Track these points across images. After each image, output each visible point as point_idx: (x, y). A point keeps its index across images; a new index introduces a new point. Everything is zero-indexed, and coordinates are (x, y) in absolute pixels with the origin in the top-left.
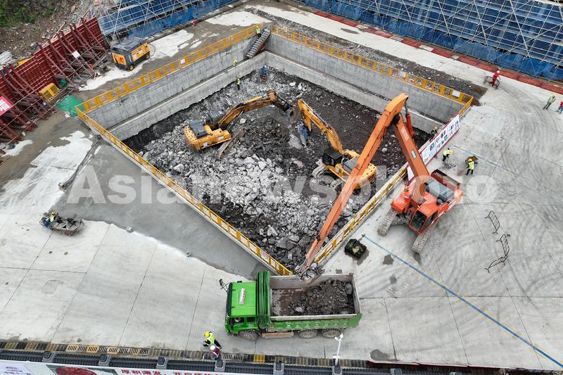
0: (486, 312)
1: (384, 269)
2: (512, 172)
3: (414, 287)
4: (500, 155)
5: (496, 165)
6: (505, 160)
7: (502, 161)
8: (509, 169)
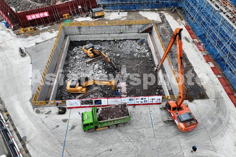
1: (60, 122)
2: (154, 135)
3: (59, 133)
4: (162, 125)
5: (153, 127)
6: (161, 129)
7: (158, 128)
8: (155, 133)
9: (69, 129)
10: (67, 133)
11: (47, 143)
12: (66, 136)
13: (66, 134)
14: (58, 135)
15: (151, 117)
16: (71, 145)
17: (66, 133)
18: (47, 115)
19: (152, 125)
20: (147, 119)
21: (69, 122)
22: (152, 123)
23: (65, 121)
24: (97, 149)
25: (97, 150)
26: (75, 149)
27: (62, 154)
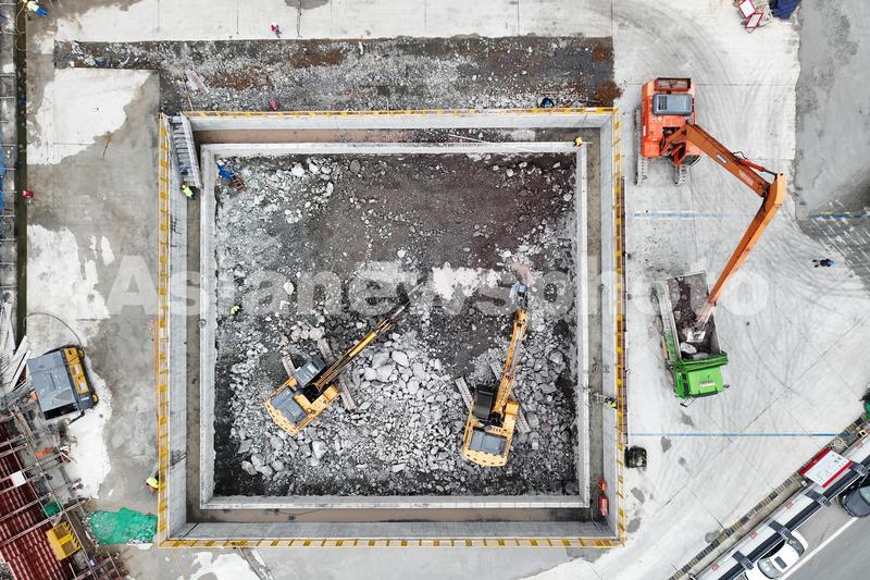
0: (765, 432)
1: (668, 457)
2: (714, 215)
3: (702, 454)
4: (689, 192)
5: (693, 215)
6: (698, 196)
7: (695, 203)
8: (708, 212)
9: (690, 430)
10: (703, 432)
11: (725, 477)
12: (709, 435)
13: (704, 435)
14: (707, 455)
15: (663, 215)
16: (732, 419)
17: (700, 435)
18: (647, 497)
19: (687, 215)
20: (668, 227)
21: (669, 435)
22: (681, 215)
23: (666, 445)
24: (743, 356)
25: (746, 357)
26: (742, 407)
27: (752, 437)
